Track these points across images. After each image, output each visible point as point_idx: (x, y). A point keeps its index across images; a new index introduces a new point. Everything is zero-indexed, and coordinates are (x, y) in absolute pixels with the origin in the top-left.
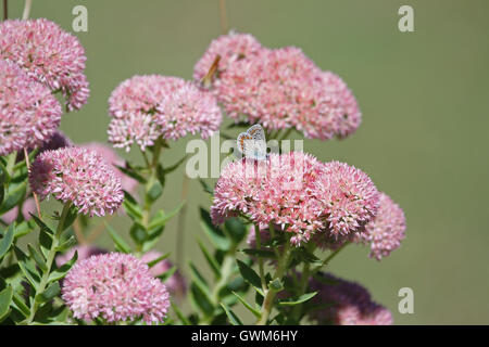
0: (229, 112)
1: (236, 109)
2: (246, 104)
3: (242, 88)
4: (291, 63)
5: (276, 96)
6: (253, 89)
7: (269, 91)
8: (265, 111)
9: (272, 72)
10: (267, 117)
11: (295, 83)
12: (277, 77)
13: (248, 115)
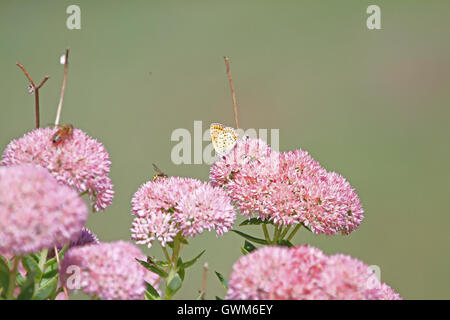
0: (243, 210)
1: (249, 207)
2: (258, 202)
3: (254, 188)
4: (298, 165)
5: (284, 195)
6: (264, 189)
7: (279, 190)
8: (275, 209)
9: (281, 173)
10: (277, 214)
11: (303, 182)
12: (286, 178)
13: (260, 212)
